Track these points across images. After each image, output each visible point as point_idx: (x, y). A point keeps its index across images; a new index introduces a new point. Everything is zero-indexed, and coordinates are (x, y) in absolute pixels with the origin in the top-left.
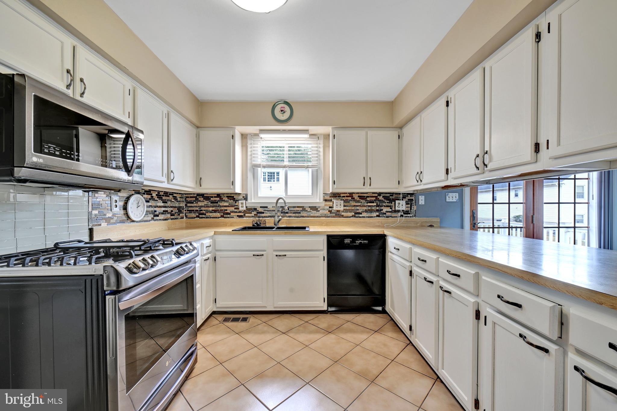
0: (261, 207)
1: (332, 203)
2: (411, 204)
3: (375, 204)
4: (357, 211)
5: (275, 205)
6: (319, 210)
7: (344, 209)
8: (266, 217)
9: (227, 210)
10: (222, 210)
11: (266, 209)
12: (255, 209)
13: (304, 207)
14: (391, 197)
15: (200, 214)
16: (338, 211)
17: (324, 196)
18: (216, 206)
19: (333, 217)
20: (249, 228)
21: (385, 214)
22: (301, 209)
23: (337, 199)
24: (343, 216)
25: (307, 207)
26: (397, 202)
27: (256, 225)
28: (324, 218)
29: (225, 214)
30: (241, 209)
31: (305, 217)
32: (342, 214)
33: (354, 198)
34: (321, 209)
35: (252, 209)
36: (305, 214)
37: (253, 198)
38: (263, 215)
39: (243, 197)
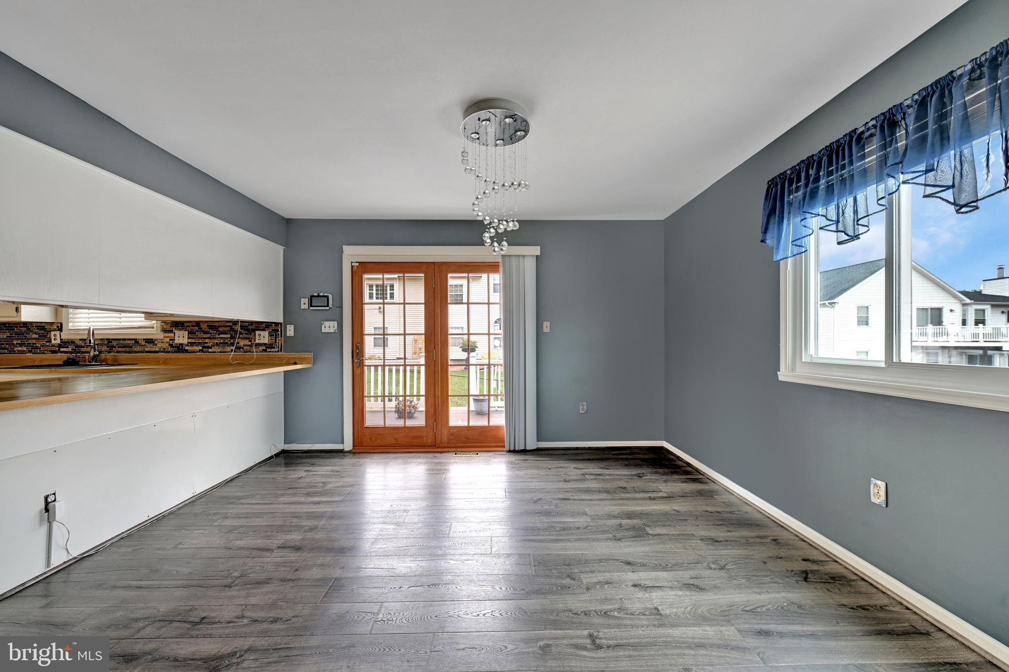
0: (80, 340)
1: (173, 335)
2: (276, 335)
3: (229, 336)
4: (206, 345)
6: (157, 343)
7: (188, 343)
9: (35, 344)
10: (31, 343)
12: (72, 342)
13: (136, 339)
14: (250, 327)
16: (180, 344)
17: (162, 325)
18: (21, 339)
19: (175, 352)
21: (243, 348)
22: (133, 342)
23: (179, 329)
24: (187, 351)
25: (141, 339)
26: (257, 333)
28: (164, 354)
29: (33, 349)
30: (54, 342)
31: (138, 352)
32: (186, 348)
33: (202, 328)
34: (159, 342)
35: (69, 342)
36: (138, 348)
37: (70, 328)
38: (82, 349)
39: (58, 327)
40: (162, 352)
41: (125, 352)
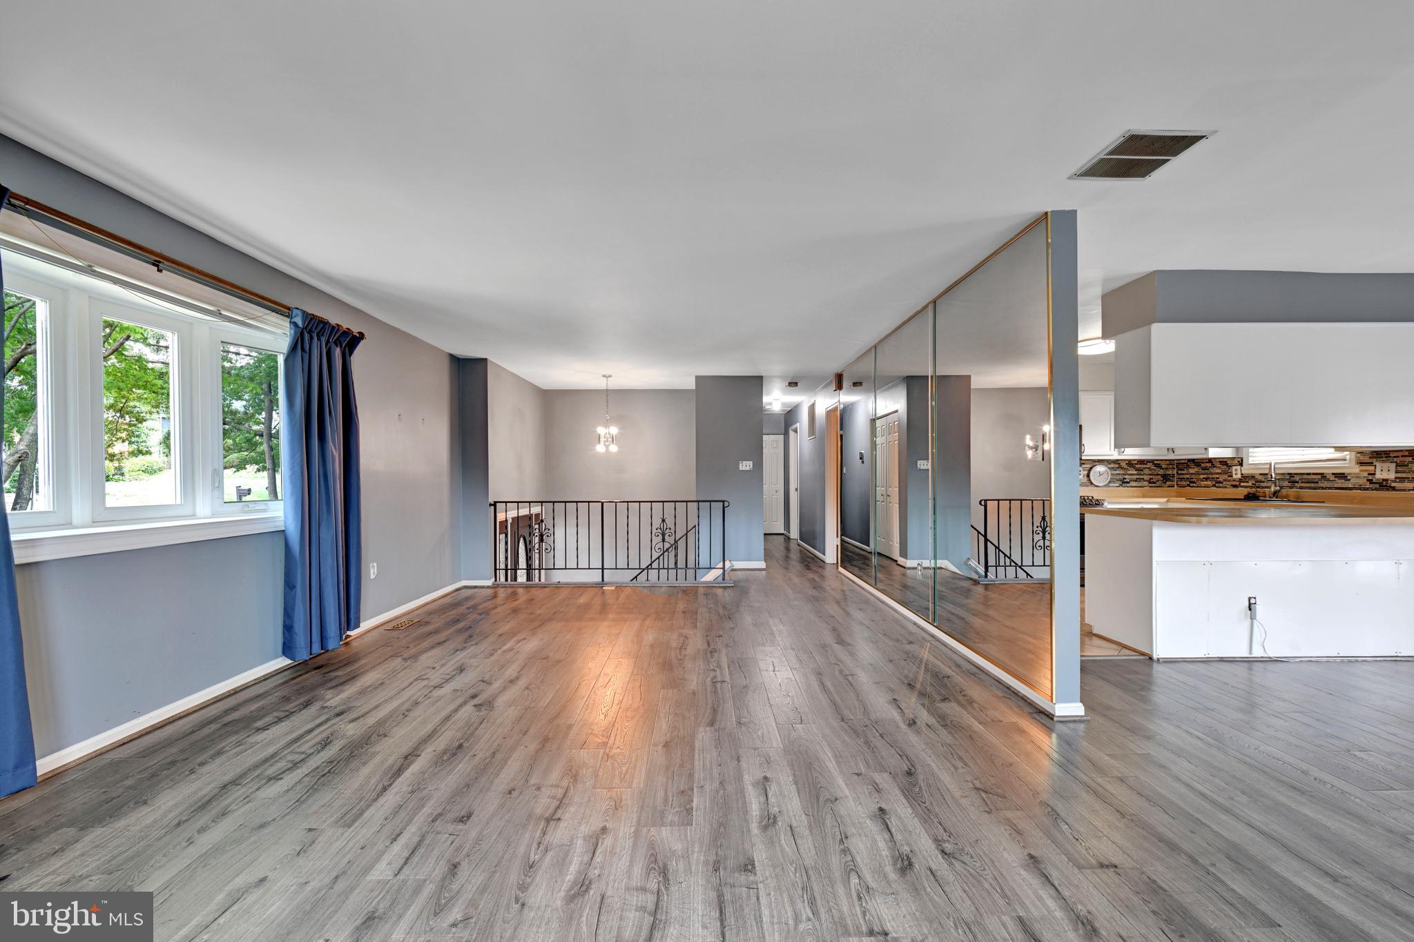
0: (1260, 474)
1: (1373, 468)
6: (1350, 478)
7: (1396, 478)
9: (1218, 478)
10: (1215, 478)
12: (1253, 477)
13: (1323, 474)
15: (1191, 483)
16: (1384, 480)
17: (1358, 457)
18: (1207, 474)
19: (1377, 489)
22: (1319, 477)
23: (1382, 460)
24: (1394, 489)
25: (1329, 474)
28: (1358, 491)
29: (1217, 483)
30: (1235, 476)
31: (1325, 488)
32: (1392, 485)
34: (1353, 477)
35: (1249, 477)
36: (1325, 484)
37: (1250, 462)
38: (1262, 484)
39: (1239, 462)
40: (1357, 489)
41: (1310, 488)
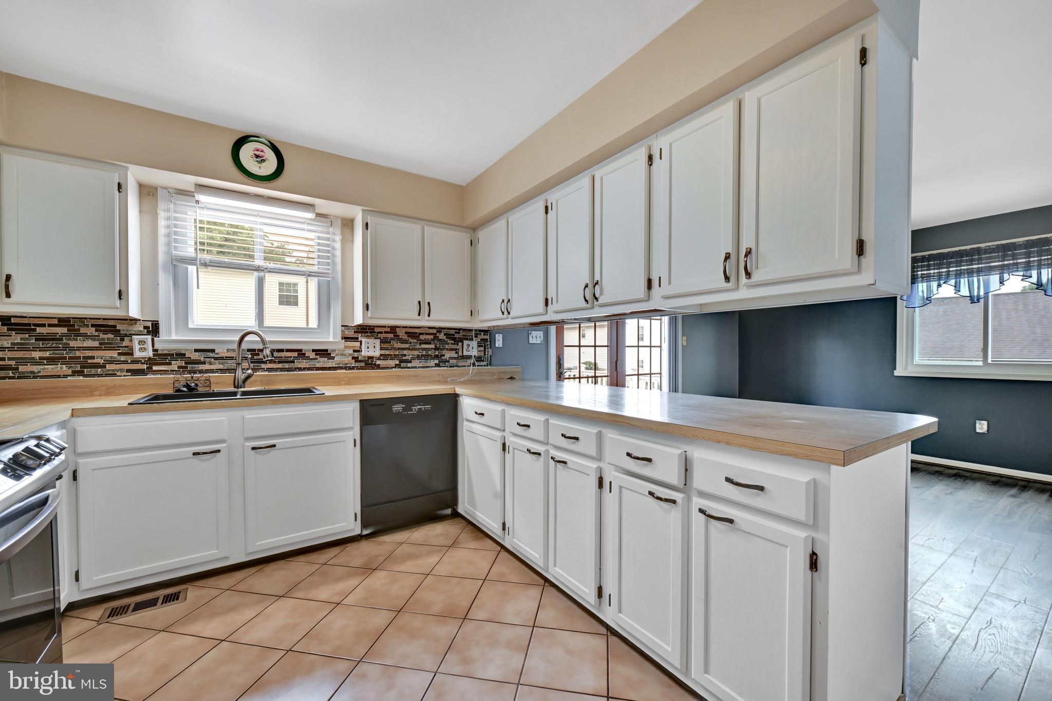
0: (196, 351)
1: (358, 344)
2: (485, 345)
3: (433, 346)
4: (404, 358)
5: (235, 346)
6: (334, 356)
8: (212, 371)
9: (93, 358)
10: (79, 358)
11: (211, 355)
12: (181, 355)
13: (301, 350)
14: (457, 336)
16: (369, 358)
17: (342, 331)
19: (362, 368)
20: (166, 397)
21: (448, 362)
22: (296, 354)
23: (368, 336)
24: (378, 367)
25: (309, 351)
26: (466, 342)
27: (185, 389)
28: (344, 371)
29: (87, 368)
30: (138, 354)
31: (304, 369)
32: (377, 363)
33: (399, 336)
34: (337, 355)
35: (172, 355)
36: (303, 364)
38: (201, 367)
39: (145, 328)
40: (341, 368)
41: (282, 370)
